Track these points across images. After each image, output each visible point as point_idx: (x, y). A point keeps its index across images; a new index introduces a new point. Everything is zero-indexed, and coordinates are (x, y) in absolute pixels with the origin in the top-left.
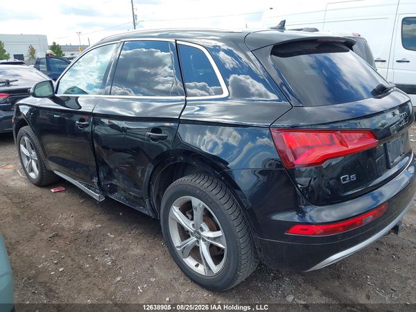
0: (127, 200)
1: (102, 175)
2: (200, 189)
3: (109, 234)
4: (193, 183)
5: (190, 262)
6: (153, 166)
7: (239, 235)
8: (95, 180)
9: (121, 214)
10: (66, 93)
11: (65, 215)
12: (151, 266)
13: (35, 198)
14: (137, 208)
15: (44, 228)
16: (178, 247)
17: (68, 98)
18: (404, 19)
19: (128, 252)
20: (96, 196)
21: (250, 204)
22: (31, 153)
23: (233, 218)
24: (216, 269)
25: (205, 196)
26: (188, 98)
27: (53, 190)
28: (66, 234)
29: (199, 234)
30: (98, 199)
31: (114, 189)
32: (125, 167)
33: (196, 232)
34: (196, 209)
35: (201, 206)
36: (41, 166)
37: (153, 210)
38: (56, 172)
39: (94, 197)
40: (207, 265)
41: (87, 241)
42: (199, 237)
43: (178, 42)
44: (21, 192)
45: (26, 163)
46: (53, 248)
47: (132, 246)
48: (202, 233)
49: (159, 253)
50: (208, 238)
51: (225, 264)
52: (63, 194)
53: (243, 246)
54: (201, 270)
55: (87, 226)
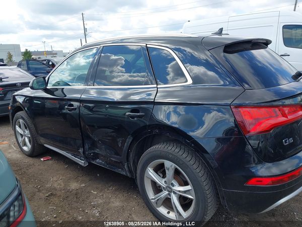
0: (107, 164)
1: (87, 147)
2: (172, 154)
3: (92, 191)
4: (165, 149)
5: (163, 210)
6: (132, 138)
7: (206, 188)
8: (81, 150)
9: (98, 175)
10: (54, 85)
11: (55, 179)
12: (130, 215)
13: (29, 166)
14: (116, 171)
15: (41, 189)
16: (153, 199)
17: (57, 89)
18: (284, 26)
19: (110, 205)
20: (82, 162)
21: (217, 164)
22: (24, 132)
23: (200, 175)
24: (185, 215)
25: (177, 159)
26: (158, 86)
27: (42, 159)
28: (59, 193)
29: (170, 188)
30: (83, 165)
31: (96, 156)
32: (107, 139)
33: (167, 187)
34: (168, 169)
35: (173, 167)
36: (34, 141)
37: (130, 171)
38: (45, 145)
39: (80, 164)
40: (178, 212)
41: (77, 198)
42: (171, 191)
43: (148, 46)
44: (17, 162)
45: (20, 139)
46: (51, 205)
47: (112, 200)
48: (173, 188)
49: (134, 204)
50: (179, 191)
51: (193, 211)
52: (50, 162)
53: (209, 196)
54: (172, 216)
55: (74, 185)
